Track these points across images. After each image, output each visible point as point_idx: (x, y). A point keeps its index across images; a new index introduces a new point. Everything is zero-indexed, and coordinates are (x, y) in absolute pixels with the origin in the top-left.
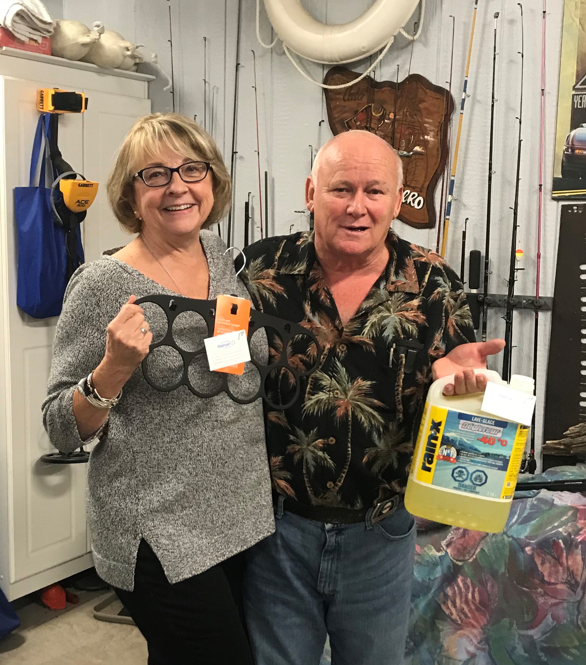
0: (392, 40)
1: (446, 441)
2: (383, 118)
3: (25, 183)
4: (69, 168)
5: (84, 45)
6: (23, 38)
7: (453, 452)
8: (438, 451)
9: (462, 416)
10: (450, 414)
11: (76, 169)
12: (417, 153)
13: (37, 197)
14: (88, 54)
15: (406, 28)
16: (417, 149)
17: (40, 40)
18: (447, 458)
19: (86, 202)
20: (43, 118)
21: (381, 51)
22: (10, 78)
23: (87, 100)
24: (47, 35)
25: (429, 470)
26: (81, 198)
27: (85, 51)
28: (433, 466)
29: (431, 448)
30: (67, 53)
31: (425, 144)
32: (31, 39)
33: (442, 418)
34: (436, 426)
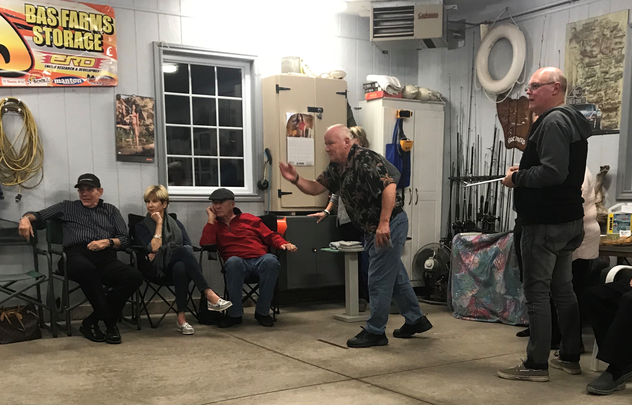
0: (514, 84)
1: (614, 222)
2: (514, 112)
3: (391, 142)
4: (405, 136)
5: (413, 94)
6: (391, 94)
7: (617, 224)
8: (613, 224)
9: (617, 215)
10: (614, 215)
11: (407, 137)
12: (523, 124)
13: (393, 147)
14: (416, 97)
15: (518, 80)
16: (523, 123)
17: (397, 94)
18: (615, 225)
19: (409, 148)
20: (398, 120)
21: (510, 90)
22: (386, 107)
23: (412, 113)
24: (400, 92)
25: (611, 230)
26: (407, 146)
27: (414, 96)
28: (612, 228)
29: (611, 224)
30: (407, 97)
31: (525, 121)
32: (394, 94)
33: (612, 216)
34: (611, 219)
